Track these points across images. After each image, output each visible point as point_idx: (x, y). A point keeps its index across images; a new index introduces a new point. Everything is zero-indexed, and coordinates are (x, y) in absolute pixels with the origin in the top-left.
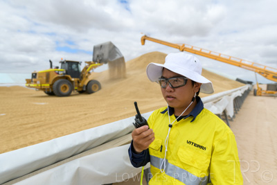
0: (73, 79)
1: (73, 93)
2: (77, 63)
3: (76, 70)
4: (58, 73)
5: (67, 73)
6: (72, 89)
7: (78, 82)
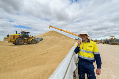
0: (25, 39)
1: (25, 44)
2: (28, 33)
3: (27, 35)
4: (19, 36)
5: (23, 36)
6: (25, 42)
7: (28, 40)
